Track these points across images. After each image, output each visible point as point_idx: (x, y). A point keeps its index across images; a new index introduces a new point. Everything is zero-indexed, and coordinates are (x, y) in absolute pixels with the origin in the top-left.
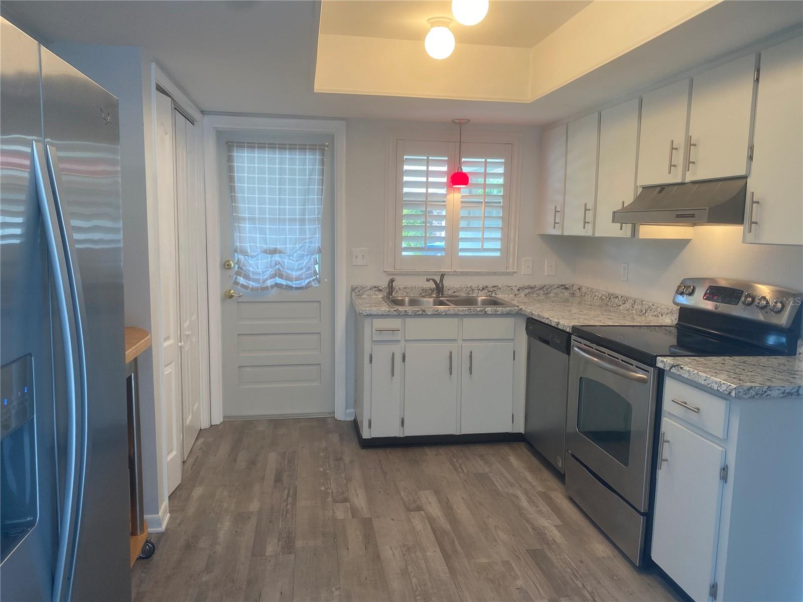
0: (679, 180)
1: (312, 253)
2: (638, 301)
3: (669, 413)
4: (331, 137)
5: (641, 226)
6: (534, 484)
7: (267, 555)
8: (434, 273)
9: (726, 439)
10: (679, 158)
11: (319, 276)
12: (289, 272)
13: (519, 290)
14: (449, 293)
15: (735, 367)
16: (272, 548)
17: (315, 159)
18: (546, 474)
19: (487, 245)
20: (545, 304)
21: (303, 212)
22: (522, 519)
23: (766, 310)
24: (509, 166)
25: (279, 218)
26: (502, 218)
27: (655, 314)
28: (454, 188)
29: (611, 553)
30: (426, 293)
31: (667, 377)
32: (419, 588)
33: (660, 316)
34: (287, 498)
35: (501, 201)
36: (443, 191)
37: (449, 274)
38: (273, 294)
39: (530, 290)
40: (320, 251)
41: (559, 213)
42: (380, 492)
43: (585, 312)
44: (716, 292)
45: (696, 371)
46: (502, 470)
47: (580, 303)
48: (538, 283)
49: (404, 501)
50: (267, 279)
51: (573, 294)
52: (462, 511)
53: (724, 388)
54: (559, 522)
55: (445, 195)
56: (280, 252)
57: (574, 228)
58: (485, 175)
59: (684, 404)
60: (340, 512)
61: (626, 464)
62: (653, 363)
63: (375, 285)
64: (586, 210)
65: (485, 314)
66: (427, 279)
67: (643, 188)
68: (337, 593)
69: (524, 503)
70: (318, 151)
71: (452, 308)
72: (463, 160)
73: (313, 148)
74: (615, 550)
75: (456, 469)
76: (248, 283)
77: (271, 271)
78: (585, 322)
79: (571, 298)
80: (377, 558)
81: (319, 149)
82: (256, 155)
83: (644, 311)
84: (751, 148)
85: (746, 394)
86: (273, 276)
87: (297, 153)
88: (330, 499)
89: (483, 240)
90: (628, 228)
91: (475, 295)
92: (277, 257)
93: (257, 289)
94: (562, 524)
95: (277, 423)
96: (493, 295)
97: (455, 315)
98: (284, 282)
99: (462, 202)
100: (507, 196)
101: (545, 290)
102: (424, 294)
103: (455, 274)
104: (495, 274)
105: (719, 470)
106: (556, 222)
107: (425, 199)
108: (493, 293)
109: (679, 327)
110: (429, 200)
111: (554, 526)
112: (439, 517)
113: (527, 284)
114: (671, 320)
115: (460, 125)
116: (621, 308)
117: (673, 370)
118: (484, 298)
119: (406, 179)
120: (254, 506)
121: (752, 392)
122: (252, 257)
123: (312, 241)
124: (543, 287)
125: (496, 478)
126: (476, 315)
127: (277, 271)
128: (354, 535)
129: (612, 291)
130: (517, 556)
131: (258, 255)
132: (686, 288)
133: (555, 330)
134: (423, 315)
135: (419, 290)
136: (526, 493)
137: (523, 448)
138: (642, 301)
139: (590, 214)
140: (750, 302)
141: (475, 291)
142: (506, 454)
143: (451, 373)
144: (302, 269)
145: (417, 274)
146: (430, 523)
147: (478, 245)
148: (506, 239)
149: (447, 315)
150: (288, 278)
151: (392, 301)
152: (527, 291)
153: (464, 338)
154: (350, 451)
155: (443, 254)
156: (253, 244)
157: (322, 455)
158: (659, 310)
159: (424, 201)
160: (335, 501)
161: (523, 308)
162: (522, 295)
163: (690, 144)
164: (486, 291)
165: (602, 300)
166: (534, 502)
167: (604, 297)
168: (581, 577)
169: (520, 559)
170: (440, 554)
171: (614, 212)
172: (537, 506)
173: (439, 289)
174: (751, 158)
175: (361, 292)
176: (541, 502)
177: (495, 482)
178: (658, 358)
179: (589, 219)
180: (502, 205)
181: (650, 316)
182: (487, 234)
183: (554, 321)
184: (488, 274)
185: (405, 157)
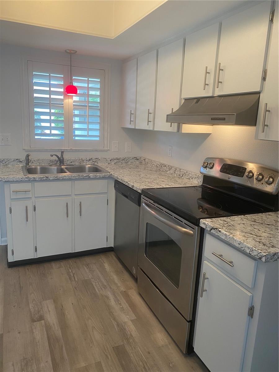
0: (210, 95)
2: (178, 169)
3: (208, 259)
5: (183, 125)
6: (119, 285)
8: (58, 150)
9: (253, 288)
10: (211, 80)
13: (111, 161)
14: (68, 163)
15: (252, 228)
18: (126, 276)
19: (91, 133)
20: (125, 170)
22: (111, 317)
23: (262, 182)
24: (102, 83)
26: (100, 116)
27: (188, 177)
28: (68, 95)
29: (167, 341)
30: (52, 163)
31: (207, 234)
33: (191, 179)
35: (99, 105)
36: (62, 97)
37: (67, 150)
39: (117, 160)
41: (133, 115)
42: (14, 306)
43: (148, 176)
44: (227, 168)
46: (100, 275)
47: (145, 169)
48: (122, 156)
49: (31, 312)
51: (141, 163)
52: (71, 315)
53: (255, 253)
54: (133, 317)
55: (63, 100)
57: (142, 125)
58: (88, 89)
59: (220, 257)
61: (178, 287)
62: (197, 224)
63: (17, 158)
64: (149, 113)
65: (89, 178)
66: (51, 155)
67: (185, 99)
69: (112, 302)
71: (68, 174)
72: (73, 78)
75: (70, 278)
79: (140, 165)
83: (181, 175)
84: (265, 72)
85: (272, 259)
89: (88, 130)
90: (175, 125)
91: (84, 164)
94: (136, 318)
97: (70, 179)
99: (74, 105)
100: (102, 103)
101: (125, 160)
102: (51, 164)
103: (72, 151)
104: (96, 151)
105: (247, 310)
106: (131, 120)
108: (96, 163)
109: (203, 187)
110: (51, 102)
111: (131, 320)
112: (54, 324)
113: (115, 157)
114: (198, 182)
115: (70, 54)
116: (168, 172)
117: (213, 231)
118: (89, 166)
119: (35, 88)
124: (125, 159)
125: (95, 283)
126: (84, 179)
129: (162, 162)
130: (106, 355)
132: (208, 165)
133: (131, 190)
134: (46, 180)
135: (48, 161)
136: (114, 294)
138: (180, 170)
139: (151, 116)
140: (251, 176)
141: (84, 162)
142: (103, 262)
143: (67, 216)
145: (46, 151)
146: (47, 331)
147: (85, 133)
148: (102, 130)
149: (64, 180)
151: (27, 170)
152: (115, 161)
153: (75, 194)
158: (190, 175)
159: (49, 103)
161: (113, 174)
162: (113, 163)
163: (220, 69)
164: (91, 161)
165: (157, 167)
166: (118, 300)
167: (158, 165)
169: (108, 357)
171: (168, 115)
172: (120, 304)
173: (61, 161)
174: (264, 79)
175: (7, 163)
176: (123, 301)
177: (95, 286)
178: (201, 220)
179: (151, 119)
180: (99, 108)
181: (185, 179)
182: (91, 126)
183: (130, 184)
184: (92, 151)
185: (34, 73)
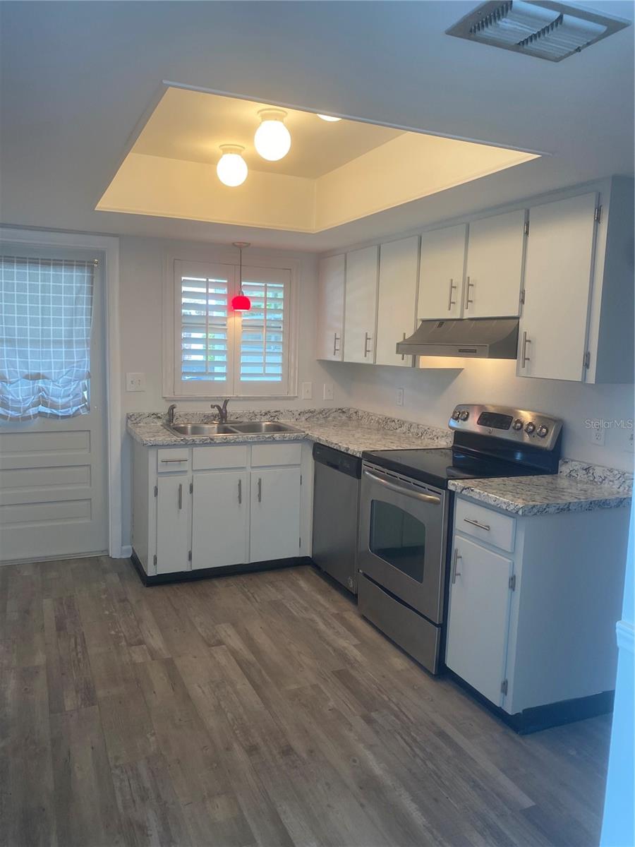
0: (458, 317)
1: (79, 378)
2: (414, 425)
3: (460, 531)
4: (102, 255)
5: (420, 356)
6: (328, 606)
7: (67, 709)
8: (216, 399)
9: (513, 553)
10: (458, 296)
11: (89, 404)
12: (54, 399)
13: (300, 415)
14: (233, 419)
15: (515, 488)
16: (70, 702)
17: (84, 276)
18: (337, 596)
19: (269, 370)
20: (327, 428)
21: (70, 333)
22: (323, 642)
23: (533, 434)
24: (288, 292)
25: (42, 340)
26: (283, 343)
27: (430, 437)
28: (235, 311)
29: (408, 665)
30: (208, 419)
31: (458, 499)
32: (236, 722)
33: (435, 439)
34: (76, 647)
35: (281, 325)
36: (223, 314)
37: (232, 399)
38: (36, 424)
39: (311, 414)
40: (89, 376)
41: (339, 340)
42: (176, 631)
43: (367, 436)
44: (488, 418)
45: (486, 493)
46: (293, 594)
47: (359, 427)
48: (317, 407)
49: (202, 637)
50: (29, 408)
51: (350, 418)
52: (263, 640)
53: (512, 507)
54: (356, 642)
55: (225, 319)
56: (44, 377)
57: (355, 355)
58: (266, 299)
59: (475, 523)
60: (138, 656)
61: (421, 581)
62: (445, 486)
63: (153, 412)
64: (367, 338)
65: (274, 441)
66: (212, 406)
67: (423, 321)
68: (152, 739)
69: (322, 626)
70: (86, 268)
71: (241, 436)
72: (243, 283)
73: (80, 265)
74: (412, 663)
75: (248, 599)
76: (7, 413)
77: (33, 399)
78: (371, 446)
79: (349, 421)
80: (187, 697)
81: (88, 266)
82: (15, 270)
83: (420, 434)
84: (523, 293)
85: (530, 512)
86: (36, 405)
87: (63, 269)
88: (124, 643)
89: (265, 364)
90: (409, 358)
91: (257, 420)
92: (40, 383)
93: (17, 419)
94: (359, 643)
95: (44, 566)
96: (276, 420)
97: (244, 443)
98: (48, 411)
99: (243, 326)
100: (287, 321)
101: (323, 414)
102: (205, 421)
103: (238, 399)
104: (276, 398)
106: (336, 348)
107: (205, 322)
108: (276, 418)
109: (455, 449)
110: (209, 322)
111: (353, 645)
112: (241, 649)
113: (307, 409)
114: (446, 442)
115: (240, 248)
116: (398, 431)
117: (464, 492)
118: (268, 423)
119: (184, 300)
120: (40, 659)
121: (535, 510)
122: (11, 383)
123: (80, 365)
124: (322, 411)
125: (290, 605)
126: (265, 442)
127: (41, 398)
128: (158, 678)
129: (388, 415)
130: (325, 679)
131: (18, 381)
132: (461, 413)
134: (211, 443)
136: (321, 616)
137: (309, 571)
138: (418, 425)
139: (371, 343)
141: (257, 417)
143: (240, 502)
144: (69, 396)
145: (198, 400)
146: (234, 656)
147: (259, 370)
148: (286, 365)
149: (236, 443)
150: (53, 406)
151: (174, 428)
152: (307, 415)
153: (253, 465)
154: (134, 589)
155: (224, 379)
156: (12, 369)
157: (103, 597)
158: (434, 433)
159: (205, 324)
160: (130, 645)
161: (310, 434)
162: (303, 419)
163: (468, 284)
164: (269, 416)
165: (379, 423)
166: (330, 624)
167: (380, 421)
168: (386, 691)
169: (327, 681)
170: (250, 686)
171: (398, 344)
172: (334, 628)
173: (223, 415)
174: (522, 301)
175: (138, 420)
176: (336, 624)
177: (290, 608)
178: (449, 481)
179: (370, 347)
180: (282, 329)
181: (426, 440)
182: (270, 359)
183: (343, 446)
184: (270, 399)
185: (183, 278)
